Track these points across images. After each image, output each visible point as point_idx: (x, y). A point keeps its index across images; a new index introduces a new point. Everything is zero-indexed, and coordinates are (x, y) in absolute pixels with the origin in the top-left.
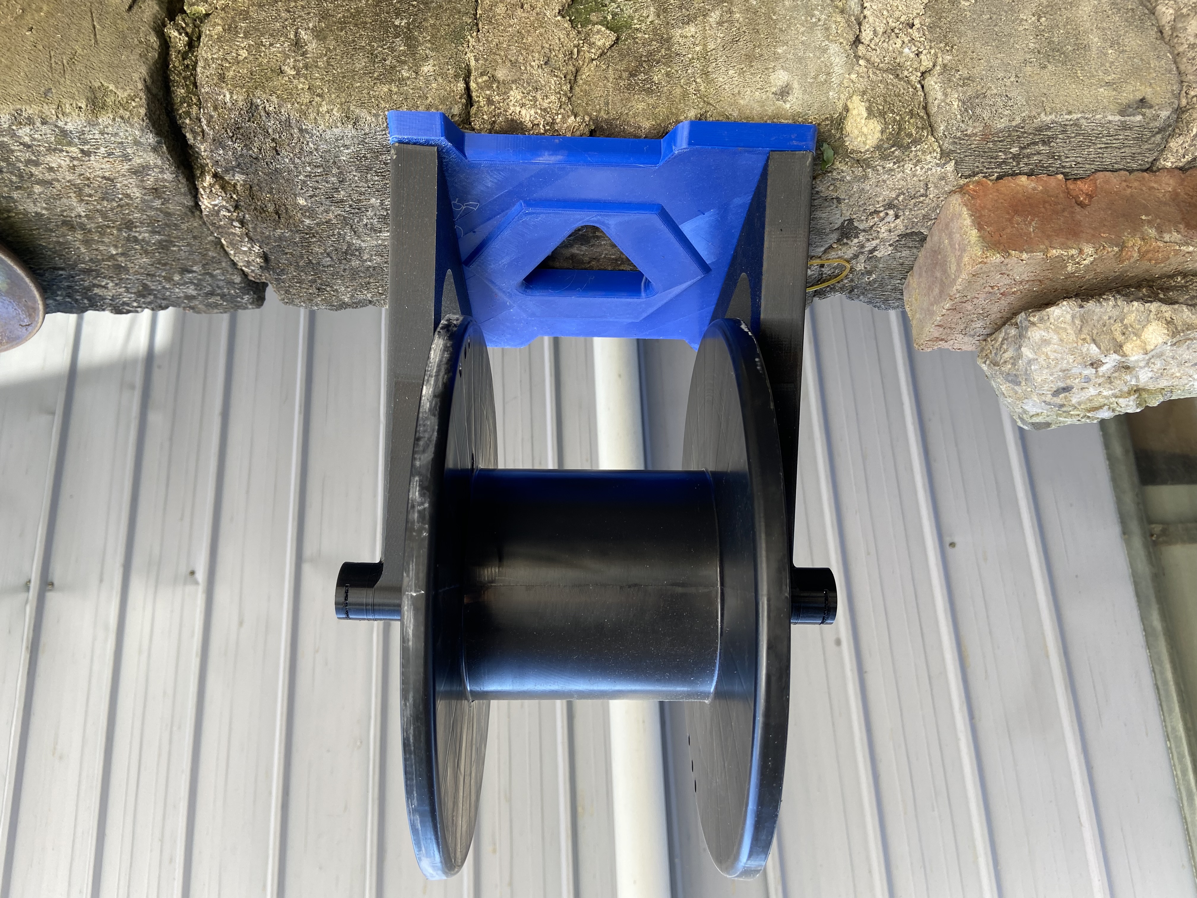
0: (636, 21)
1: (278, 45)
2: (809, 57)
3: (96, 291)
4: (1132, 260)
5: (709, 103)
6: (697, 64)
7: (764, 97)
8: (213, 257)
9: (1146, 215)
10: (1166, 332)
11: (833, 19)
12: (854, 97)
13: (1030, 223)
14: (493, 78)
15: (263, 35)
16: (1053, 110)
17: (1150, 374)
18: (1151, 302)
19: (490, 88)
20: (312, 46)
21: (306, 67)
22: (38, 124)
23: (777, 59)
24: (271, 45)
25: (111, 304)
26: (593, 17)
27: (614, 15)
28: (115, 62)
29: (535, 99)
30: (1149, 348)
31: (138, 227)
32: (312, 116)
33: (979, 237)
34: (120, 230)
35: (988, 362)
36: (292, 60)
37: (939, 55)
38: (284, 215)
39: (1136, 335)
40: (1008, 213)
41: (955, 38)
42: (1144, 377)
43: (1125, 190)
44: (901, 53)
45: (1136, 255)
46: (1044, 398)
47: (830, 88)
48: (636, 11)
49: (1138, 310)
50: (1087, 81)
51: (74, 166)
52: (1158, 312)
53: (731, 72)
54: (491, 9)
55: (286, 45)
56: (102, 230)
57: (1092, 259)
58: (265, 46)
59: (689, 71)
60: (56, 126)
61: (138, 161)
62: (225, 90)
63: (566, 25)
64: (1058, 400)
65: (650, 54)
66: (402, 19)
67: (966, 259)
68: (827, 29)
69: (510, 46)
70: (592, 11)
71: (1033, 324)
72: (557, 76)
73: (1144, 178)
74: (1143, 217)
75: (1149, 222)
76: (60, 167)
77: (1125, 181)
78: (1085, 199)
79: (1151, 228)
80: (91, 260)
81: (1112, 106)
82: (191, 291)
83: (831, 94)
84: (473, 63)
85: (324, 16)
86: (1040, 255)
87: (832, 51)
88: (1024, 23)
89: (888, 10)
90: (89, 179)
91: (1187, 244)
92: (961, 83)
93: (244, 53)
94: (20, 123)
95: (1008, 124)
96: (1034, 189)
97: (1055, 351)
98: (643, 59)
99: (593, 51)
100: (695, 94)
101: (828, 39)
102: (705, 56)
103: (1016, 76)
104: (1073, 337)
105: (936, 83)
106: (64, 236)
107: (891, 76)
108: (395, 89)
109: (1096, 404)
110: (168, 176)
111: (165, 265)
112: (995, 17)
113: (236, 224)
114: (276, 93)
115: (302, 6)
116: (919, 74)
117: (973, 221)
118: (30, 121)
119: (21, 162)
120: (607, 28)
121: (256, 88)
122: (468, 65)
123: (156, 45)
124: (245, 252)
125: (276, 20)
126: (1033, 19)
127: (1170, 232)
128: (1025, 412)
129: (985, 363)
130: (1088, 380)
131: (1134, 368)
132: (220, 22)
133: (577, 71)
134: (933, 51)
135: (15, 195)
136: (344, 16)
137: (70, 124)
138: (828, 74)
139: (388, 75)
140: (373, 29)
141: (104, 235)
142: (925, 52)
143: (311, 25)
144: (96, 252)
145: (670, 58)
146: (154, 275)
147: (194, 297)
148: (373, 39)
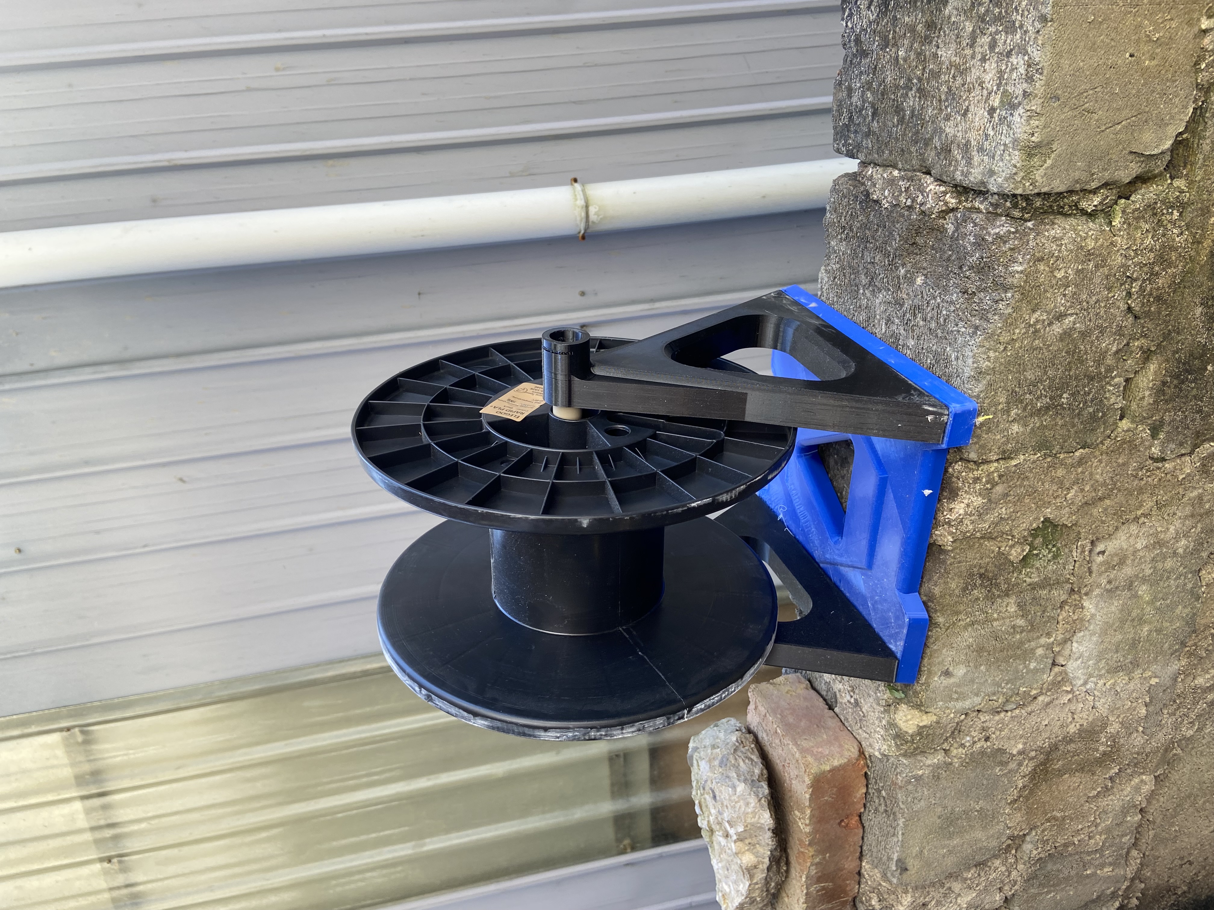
0: (1028, 570)
1: (1063, 302)
2: (973, 686)
4: (799, 846)
5: (947, 630)
6: (982, 617)
7: (946, 663)
9: (829, 857)
10: (749, 864)
11: (1001, 697)
12: (936, 717)
13: (831, 797)
14: (995, 484)
15: (1076, 286)
16: (906, 826)
17: (722, 844)
18: (769, 859)
19: (987, 482)
20: (1057, 329)
21: (1036, 331)
22: (1025, 85)
23: (976, 667)
24: (1065, 295)
26: (1039, 542)
28: (1076, 158)
29: (971, 515)
30: (739, 855)
31: (920, 101)
33: (824, 771)
34: (919, 79)
36: (1045, 318)
37: (960, 760)
38: (912, 249)
39: (749, 849)
40: (839, 785)
41: (971, 767)
42: (720, 840)
43: (849, 844)
44: (968, 735)
45: (802, 850)
46: (710, 781)
47: (945, 702)
48: (1037, 569)
49: (764, 853)
50: (925, 841)
51: (983, 88)
52: (763, 863)
53: (971, 640)
54: (1062, 465)
55: (1062, 308)
56: (921, 58)
57: (803, 830)
58: (1064, 290)
59: (977, 613)
60: (1020, 104)
61: (975, 159)
63: (1035, 525)
64: (707, 789)
65: (997, 585)
66: (1067, 398)
68: (994, 694)
69: (1024, 487)
70: (1044, 539)
71: (760, 800)
72: (989, 527)
73: (856, 853)
74: (828, 855)
75: (824, 858)
76: (985, 71)
77: (854, 845)
78: (845, 824)
79: (820, 859)
80: (896, 18)
81: (904, 855)
82: (856, 100)
83: (941, 703)
84: (1014, 462)
85: (1084, 335)
86: (807, 803)
87: (975, 699)
88: (976, 804)
89: (1001, 727)
90: (969, 91)
91: (807, 878)
92: (936, 774)
93: (1059, 275)
94: (1029, 66)
96: (855, 797)
97: (740, 807)
98: (994, 581)
99: (1007, 548)
100: (956, 620)
101: (985, 696)
102: (988, 620)
103: (935, 804)
104: (749, 821)
105: (938, 760)
106: (923, 11)
107: (949, 735)
109: (704, 808)
111: (883, 95)
112: (984, 787)
113: (909, 203)
115: (1099, 313)
116: (948, 748)
117: (836, 767)
118: (1029, 79)
120: (1027, 554)
121: (1021, 293)
122: (1012, 458)
123: (1087, 187)
124: (883, 188)
125: (1091, 294)
126: (978, 808)
127: (816, 869)
130: (720, 813)
131: (727, 839)
132: (1097, 244)
133: (992, 538)
134: (963, 756)
136: (1081, 351)
137: (1018, 118)
138: (957, 699)
139: (1015, 398)
140: (1062, 378)
141: (917, 57)
142: (964, 751)
143: (1078, 325)
144: (903, 31)
145: (991, 598)
146: (874, 74)
147: (850, 96)
148: (1053, 380)
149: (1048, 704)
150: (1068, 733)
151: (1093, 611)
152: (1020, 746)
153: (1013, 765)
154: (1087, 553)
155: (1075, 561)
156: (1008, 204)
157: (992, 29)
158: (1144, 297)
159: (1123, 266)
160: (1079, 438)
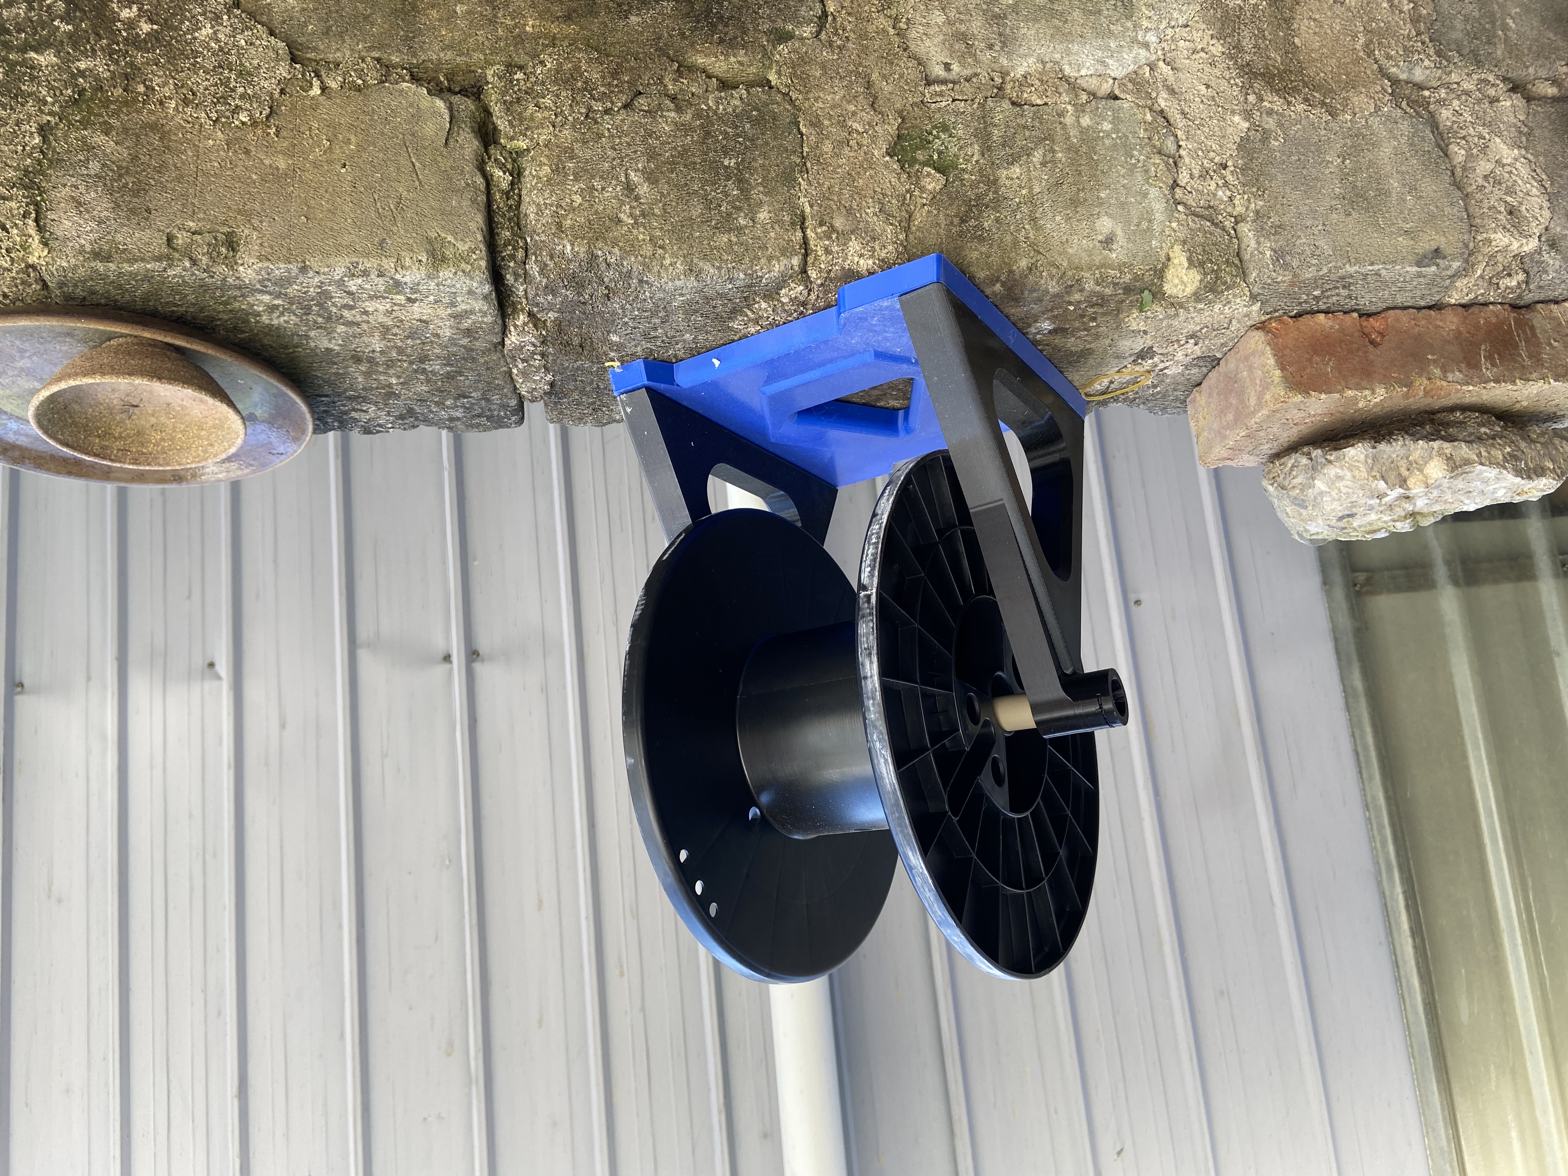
0: (961, 160)
1: (610, 189)
2: (1131, 203)
3: (354, 414)
4: (1417, 397)
5: (1039, 253)
6: (1024, 209)
7: (1091, 246)
8: (498, 385)
9: (1432, 355)
10: (1446, 467)
11: (1152, 160)
12: (1175, 246)
13: (1328, 363)
14: (832, 228)
15: (593, 177)
16: (1358, 261)
17: (1426, 501)
18: (1434, 440)
19: (829, 238)
20: (644, 189)
21: (643, 215)
22: (373, 276)
23: (1101, 204)
24: (603, 189)
25: (362, 426)
26: (920, 156)
27: (940, 153)
28: (447, 208)
29: (873, 250)
30: (1430, 482)
31: (432, 360)
32: (656, 269)
33: (1282, 377)
34: (411, 363)
35: (1275, 485)
36: (628, 207)
37: (1252, 200)
38: (588, 348)
39: (1419, 470)
40: (1308, 353)
41: (1267, 182)
42: (1421, 504)
43: (1413, 328)
44: (1215, 195)
45: (1421, 394)
46: (1328, 522)
47: (1152, 237)
48: (961, 148)
49: (1422, 448)
50: (1388, 229)
51: (393, 310)
52: (1441, 448)
53: (1058, 218)
54: (817, 146)
55: (619, 188)
56: (390, 364)
57: (1382, 398)
58: (597, 190)
59: (1018, 217)
60: (392, 278)
61: (464, 308)
62: (565, 242)
63: (895, 167)
64: (1341, 524)
65: (979, 197)
66: (730, 159)
67: (1268, 397)
68: (1147, 171)
69: (841, 189)
70: (918, 149)
71: (1330, 462)
72: (892, 224)
73: (1430, 315)
74: (1430, 357)
75: (1434, 361)
76: (376, 310)
77: (1414, 319)
78: (1377, 337)
79: (1436, 368)
80: (364, 389)
81: (1410, 257)
82: (459, 413)
83: (1154, 242)
84: (808, 209)
85: (652, 155)
86: (1337, 396)
87: (1152, 196)
88: (1330, 165)
89: (1203, 151)
90: (402, 321)
91: (1468, 384)
92: (1273, 231)
93: (578, 199)
94: (353, 275)
95: (1315, 274)
96: (1331, 327)
97: (1347, 487)
98: (973, 203)
99: (924, 195)
100: (1025, 243)
101: (1148, 183)
102: (1031, 200)
103: (1324, 224)
104: (1365, 474)
105: (1250, 231)
106: (346, 367)
107: (1208, 224)
108: (734, 239)
109: (1375, 527)
110: (489, 319)
111: (443, 391)
112: (1303, 158)
113: (538, 357)
114: (618, 245)
115: (627, 143)
116: (1233, 220)
117: (1276, 361)
118: (365, 273)
119: (336, 306)
120: (935, 169)
121: (597, 240)
122: (803, 211)
123: (483, 187)
124: (535, 381)
125: (604, 158)
126: (1339, 160)
127: (1453, 372)
128: (1306, 531)
129: (1272, 485)
130: (1371, 508)
131: (1413, 498)
132: (546, 162)
133: (910, 217)
134: (1246, 197)
135: (312, 334)
136: (672, 155)
137: (408, 277)
138: (1150, 221)
139: (726, 224)
140: (703, 171)
141: (392, 367)
142: (1238, 197)
143: (640, 165)
144: (373, 382)
145: (997, 203)
146: (426, 401)
147: (458, 419)
148: (705, 182)
149: (1172, 92)
150: (1223, 53)
151: (1031, 60)
152: (1237, 119)
153: (1270, 123)
154: (944, 88)
155: (954, 100)
156: (512, 264)
157: (334, 310)
158: (613, 92)
159: (573, 126)
160: (783, 132)
